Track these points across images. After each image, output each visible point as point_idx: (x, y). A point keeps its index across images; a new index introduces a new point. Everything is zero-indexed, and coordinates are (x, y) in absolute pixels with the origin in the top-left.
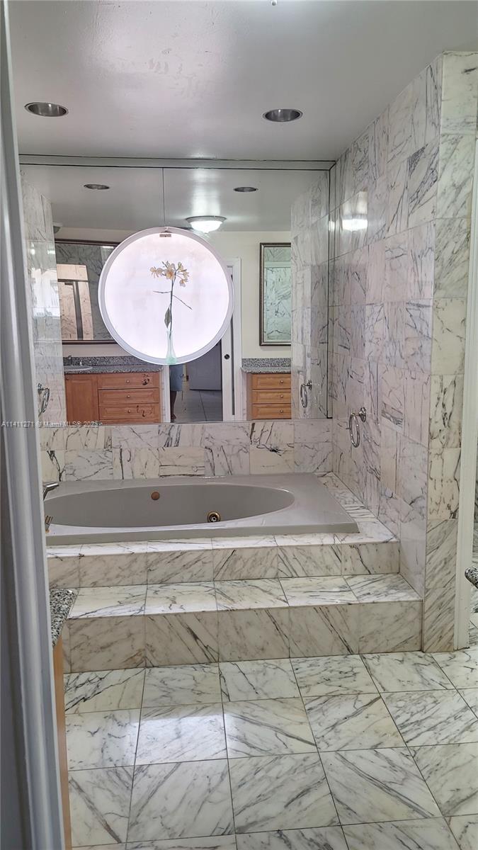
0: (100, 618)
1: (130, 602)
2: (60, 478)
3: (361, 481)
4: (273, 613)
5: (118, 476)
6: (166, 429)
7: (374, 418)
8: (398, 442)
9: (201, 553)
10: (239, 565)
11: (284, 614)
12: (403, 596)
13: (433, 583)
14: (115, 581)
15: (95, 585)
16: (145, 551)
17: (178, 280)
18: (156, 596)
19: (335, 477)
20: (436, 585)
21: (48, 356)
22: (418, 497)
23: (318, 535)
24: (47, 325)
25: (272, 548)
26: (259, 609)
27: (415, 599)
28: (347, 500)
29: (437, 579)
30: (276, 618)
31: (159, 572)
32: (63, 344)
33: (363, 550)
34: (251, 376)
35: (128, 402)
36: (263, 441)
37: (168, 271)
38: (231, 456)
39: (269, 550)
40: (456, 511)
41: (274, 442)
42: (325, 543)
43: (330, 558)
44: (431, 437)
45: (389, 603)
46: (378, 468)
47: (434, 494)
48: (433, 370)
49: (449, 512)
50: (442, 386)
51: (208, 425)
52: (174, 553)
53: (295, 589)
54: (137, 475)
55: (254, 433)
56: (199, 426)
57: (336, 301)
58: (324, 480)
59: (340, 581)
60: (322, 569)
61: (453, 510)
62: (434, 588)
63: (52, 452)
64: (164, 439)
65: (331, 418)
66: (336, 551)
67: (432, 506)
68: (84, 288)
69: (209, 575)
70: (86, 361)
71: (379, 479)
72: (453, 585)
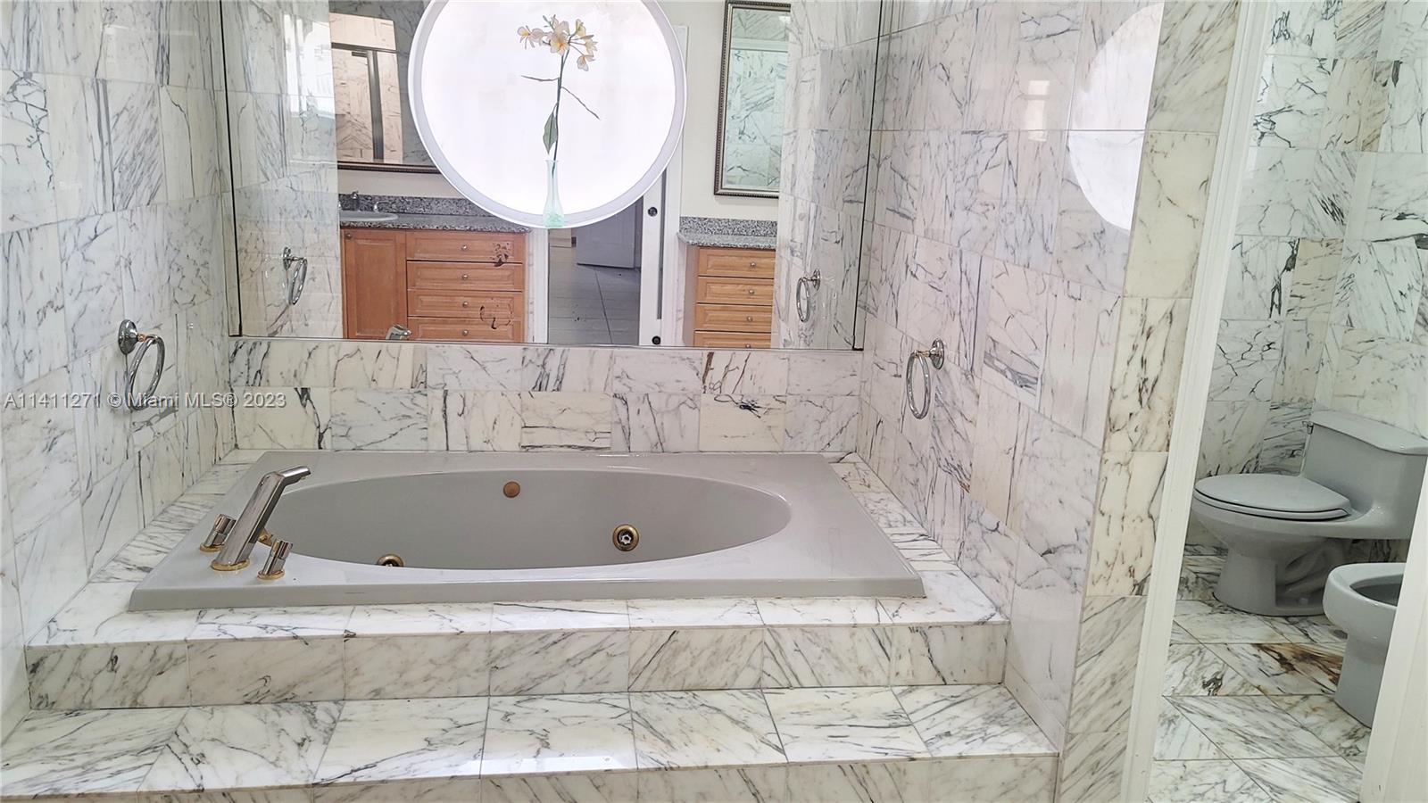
0: (383, 782)
1: (449, 742)
2: (319, 442)
3: (921, 483)
4: (755, 777)
5: (437, 442)
6: (539, 355)
7: (965, 364)
8: (1022, 426)
9: (605, 635)
10: (682, 661)
11: (776, 778)
12: (1018, 742)
13: (1085, 723)
14: (421, 688)
15: (377, 694)
16: (485, 629)
17: (573, 56)
18: (508, 726)
19: (862, 466)
20: (1089, 726)
21: (305, 190)
22: (1066, 546)
23: (843, 600)
24: (305, 130)
25: (753, 629)
26: (724, 767)
27: (1043, 750)
28: (891, 518)
29: (1093, 714)
30: (760, 785)
31: (515, 673)
32: (339, 168)
33: (935, 638)
34: (696, 252)
35: (465, 286)
36: (728, 389)
37: (555, 35)
38: (663, 413)
39: (745, 632)
40: (1144, 580)
41: (749, 392)
42: (859, 621)
43: (867, 651)
44: (1111, 427)
45: (992, 758)
46: (966, 466)
47: (1104, 545)
48: (1129, 288)
49: (1130, 582)
50: (1144, 320)
51: (619, 351)
52: (548, 634)
53: (796, 719)
54: (476, 443)
55: (710, 372)
56: (603, 353)
57: (889, 118)
58: (841, 470)
59: (885, 701)
60: (850, 673)
61: (1139, 577)
62: (1086, 734)
63: (305, 391)
64: (532, 375)
65: (862, 350)
66: (882, 638)
67: (1097, 569)
68: (388, 63)
69: (621, 680)
70: (386, 204)
71: (966, 488)
72: (1124, 726)
